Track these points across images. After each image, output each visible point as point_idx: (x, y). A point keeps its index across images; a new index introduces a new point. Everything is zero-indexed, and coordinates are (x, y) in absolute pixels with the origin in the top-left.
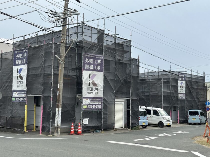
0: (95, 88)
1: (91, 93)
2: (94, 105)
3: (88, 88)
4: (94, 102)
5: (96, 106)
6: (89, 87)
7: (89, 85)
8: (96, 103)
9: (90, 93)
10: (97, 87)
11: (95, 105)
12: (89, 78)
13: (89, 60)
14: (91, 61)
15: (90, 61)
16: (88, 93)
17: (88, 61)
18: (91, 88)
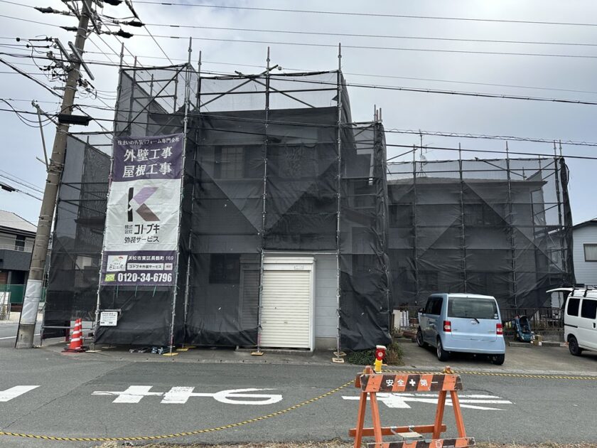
0: (151, 226)
1: (136, 241)
2: (146, 272)
3: (127, 227)
4: (145, 264)
5: (152, 276)
6: (130, 223)
7: (130, 219)
8: (153, 267)
9: (133, 240)
10: (155, 223)
11: (149, 275)
12: (130, 200)
13: (135, 154)
14: (143, 155)
15: (139, 155)
16: (127, 239)
17: (133, 157)
18: (139, 226)
